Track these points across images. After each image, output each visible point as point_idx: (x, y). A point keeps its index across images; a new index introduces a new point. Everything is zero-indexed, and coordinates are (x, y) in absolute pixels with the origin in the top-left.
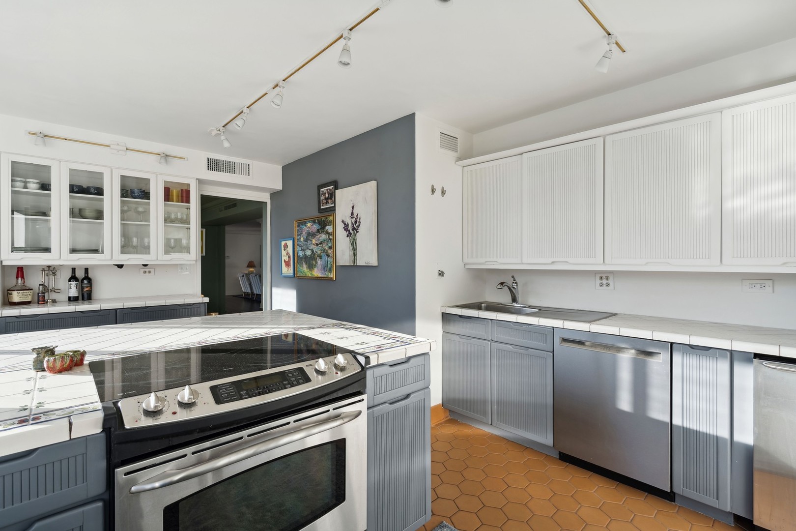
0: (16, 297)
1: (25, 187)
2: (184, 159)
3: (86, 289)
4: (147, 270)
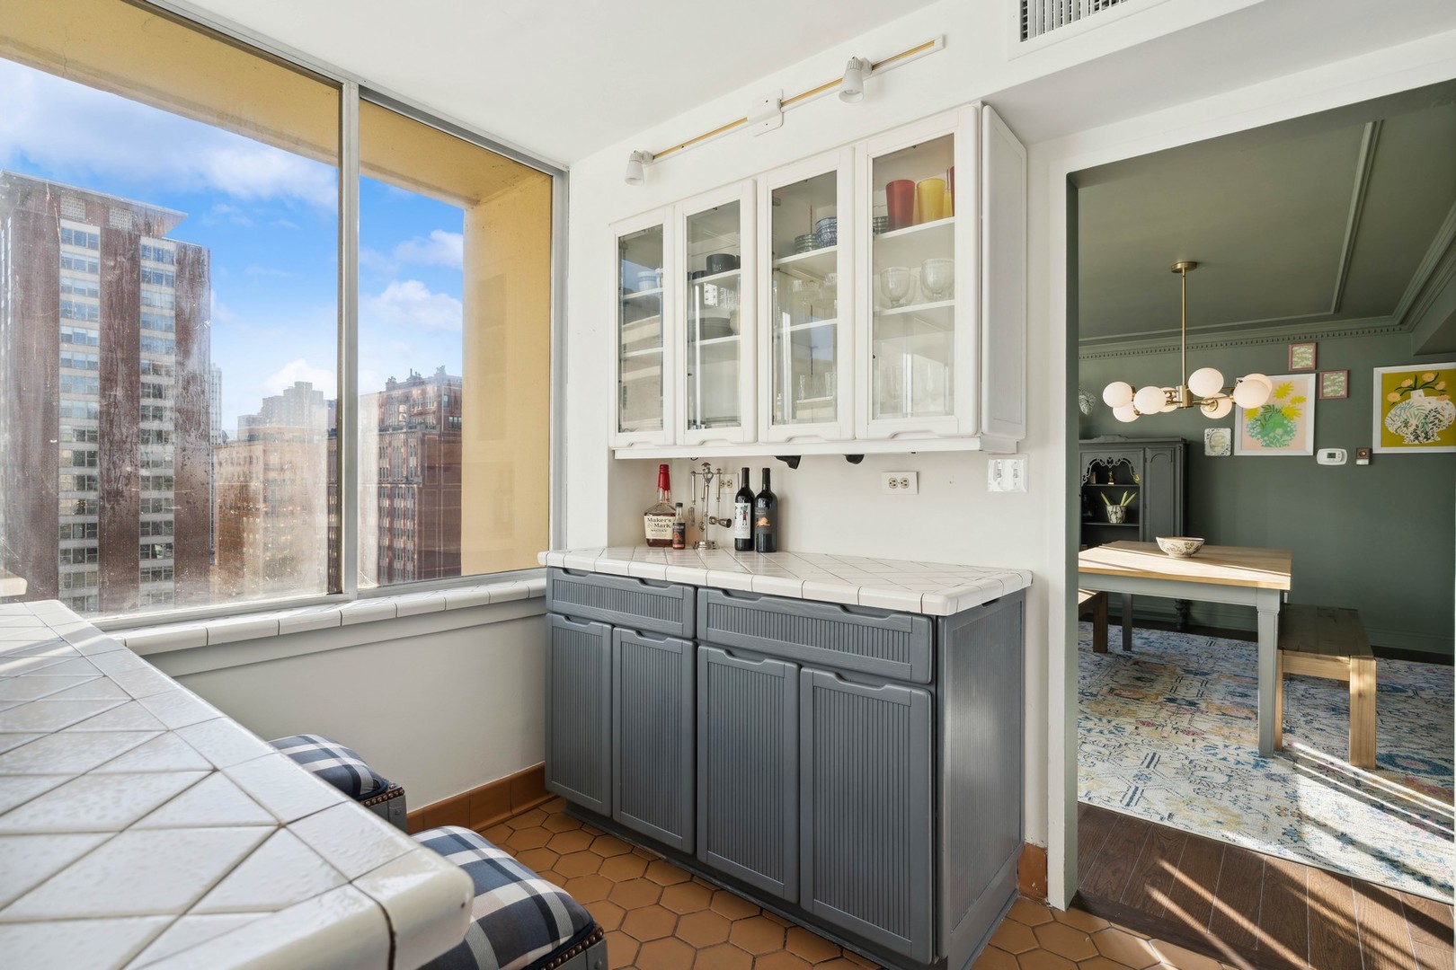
2: (931, 44)
3: (763, 522)
4: (899, 477)
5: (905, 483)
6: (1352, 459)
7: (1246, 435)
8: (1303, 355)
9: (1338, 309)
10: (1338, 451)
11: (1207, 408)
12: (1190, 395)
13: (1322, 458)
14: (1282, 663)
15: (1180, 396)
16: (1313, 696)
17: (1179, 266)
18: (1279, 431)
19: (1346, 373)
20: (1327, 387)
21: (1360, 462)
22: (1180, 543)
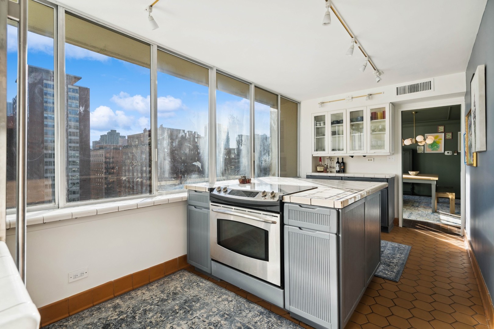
0: (319, 169)
1: (320, 125)
2: (381, 93)
3: (342, 167)
4: (370, 159)
5: (371, 160)
6: (453, 153)
7: (427, 148)
8: (441, 128)
9: (449, 119)
10: (450, 152)
11: (420, 143)
12: (416, 141)
13: (446, 153)
14: (437, 195)
15: (414, 141)
16: (443, 205)
17: (413, 113)
18: (436, 147)
19: (451, 133)
20: (447, 136)
21: (455, 154)
22: (414, 173)
